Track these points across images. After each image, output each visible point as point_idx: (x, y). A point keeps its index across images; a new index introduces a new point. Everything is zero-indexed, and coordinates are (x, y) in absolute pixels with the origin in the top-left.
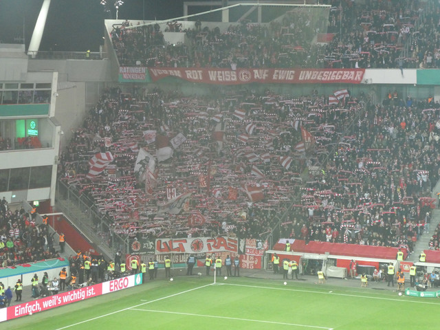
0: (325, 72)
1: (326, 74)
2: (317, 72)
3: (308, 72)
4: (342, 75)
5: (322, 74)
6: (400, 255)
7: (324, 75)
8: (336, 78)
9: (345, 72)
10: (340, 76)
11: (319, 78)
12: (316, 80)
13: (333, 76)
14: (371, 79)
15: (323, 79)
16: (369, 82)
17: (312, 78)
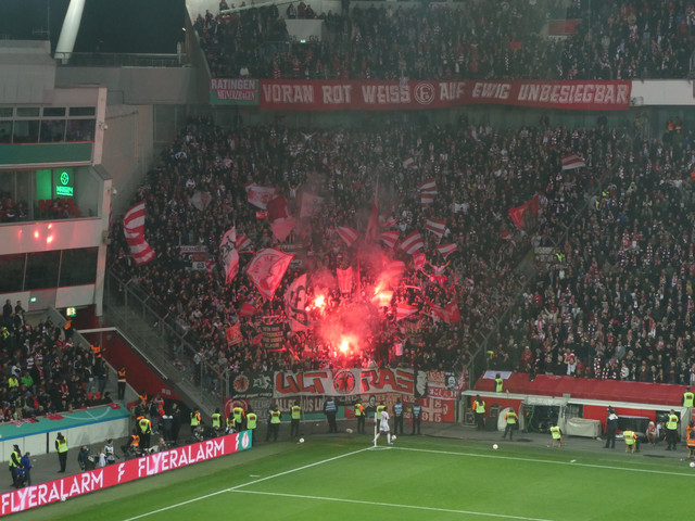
0: (564, 87)
1: (565, 90)
2: (550, 87)
3: (533, 86)
4: (594, 92)
5: (559, 91)
6: (689, 397)
7: (562, 92)
8: (584, 100)
9: (598, 87)
10: (590, 95)
11: (553, 100)
12: (549, 103)
13: (578, 94)
14: (642, 98)
15: (561, 100)
16: (639, 103)
17: (541, 99)
